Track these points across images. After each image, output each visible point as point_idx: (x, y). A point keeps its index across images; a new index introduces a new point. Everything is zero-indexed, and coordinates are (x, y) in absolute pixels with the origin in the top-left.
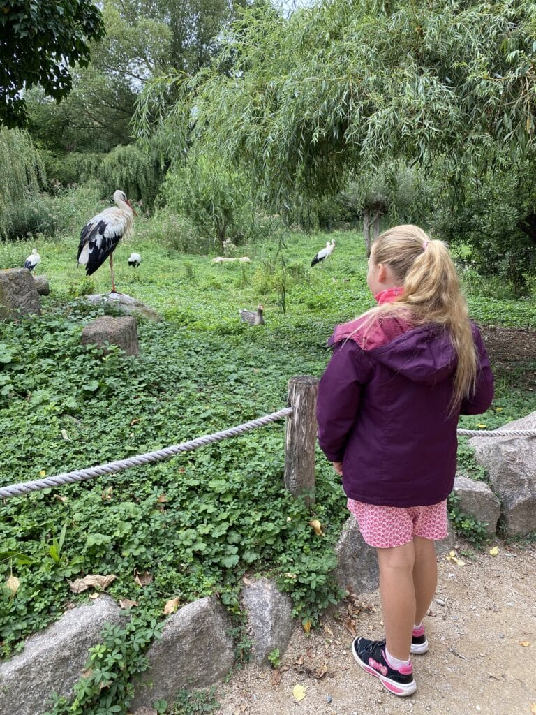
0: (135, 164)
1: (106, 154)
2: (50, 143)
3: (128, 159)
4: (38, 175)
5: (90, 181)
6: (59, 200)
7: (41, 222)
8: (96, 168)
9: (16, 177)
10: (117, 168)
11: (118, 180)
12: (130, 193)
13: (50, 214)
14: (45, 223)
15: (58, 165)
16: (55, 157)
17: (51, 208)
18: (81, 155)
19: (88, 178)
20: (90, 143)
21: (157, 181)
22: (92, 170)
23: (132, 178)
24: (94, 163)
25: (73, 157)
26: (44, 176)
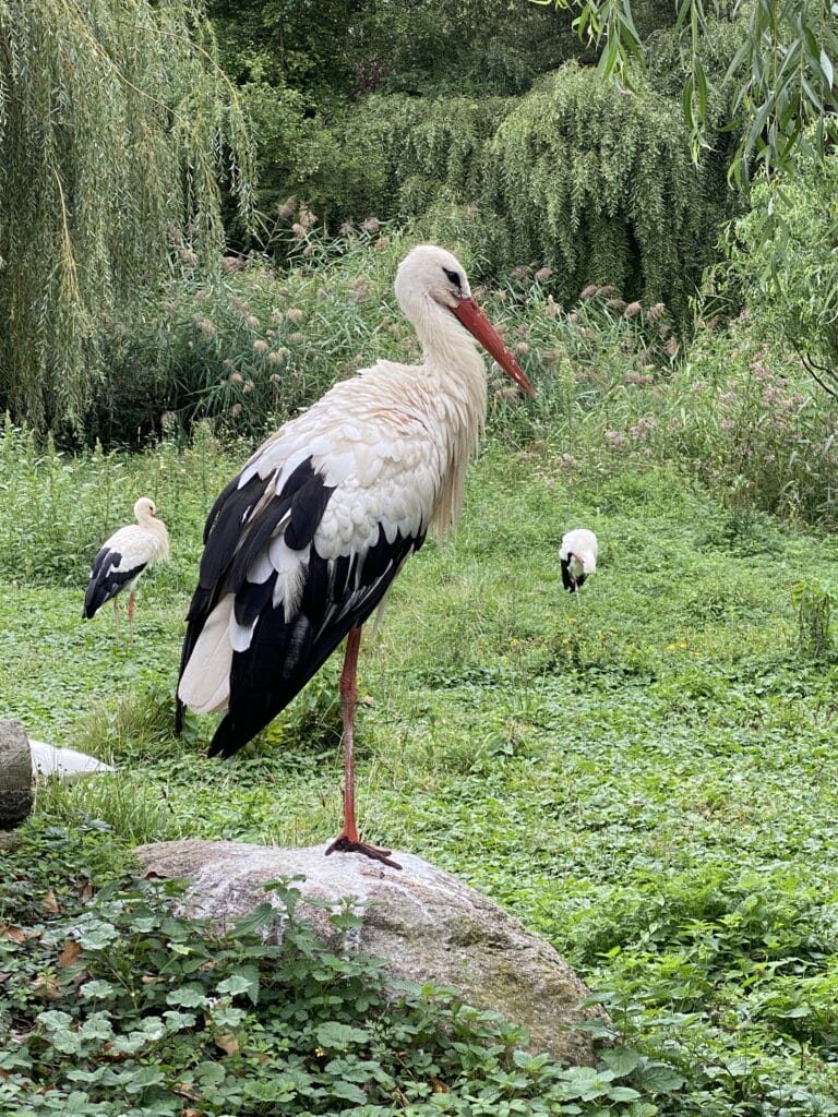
0: (629, 137)
1: (510, 100)
2: (301, 61)
3: (601, 120)
4: (226, 187)
5: (435, 210)
6: (305, 284)
7: (222, 373)
8: (467, 158)
9: (145, 194)
10: (550, 158)
11: (553, 206)
12: (596, 258)
13: (259, 344)
14: (237, 377)
15: (317, 147)
16: (310, 113)
17: (265, 320)
18: (412, 104)
19: (429, 200)
20: (454, 59)
21: (711, 209)
22: (454, 167)
23: (611, 198)
24: (464, 137)
25: (380, 114)
26: (246, 191)
